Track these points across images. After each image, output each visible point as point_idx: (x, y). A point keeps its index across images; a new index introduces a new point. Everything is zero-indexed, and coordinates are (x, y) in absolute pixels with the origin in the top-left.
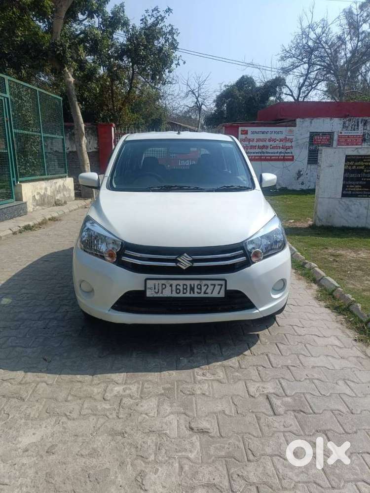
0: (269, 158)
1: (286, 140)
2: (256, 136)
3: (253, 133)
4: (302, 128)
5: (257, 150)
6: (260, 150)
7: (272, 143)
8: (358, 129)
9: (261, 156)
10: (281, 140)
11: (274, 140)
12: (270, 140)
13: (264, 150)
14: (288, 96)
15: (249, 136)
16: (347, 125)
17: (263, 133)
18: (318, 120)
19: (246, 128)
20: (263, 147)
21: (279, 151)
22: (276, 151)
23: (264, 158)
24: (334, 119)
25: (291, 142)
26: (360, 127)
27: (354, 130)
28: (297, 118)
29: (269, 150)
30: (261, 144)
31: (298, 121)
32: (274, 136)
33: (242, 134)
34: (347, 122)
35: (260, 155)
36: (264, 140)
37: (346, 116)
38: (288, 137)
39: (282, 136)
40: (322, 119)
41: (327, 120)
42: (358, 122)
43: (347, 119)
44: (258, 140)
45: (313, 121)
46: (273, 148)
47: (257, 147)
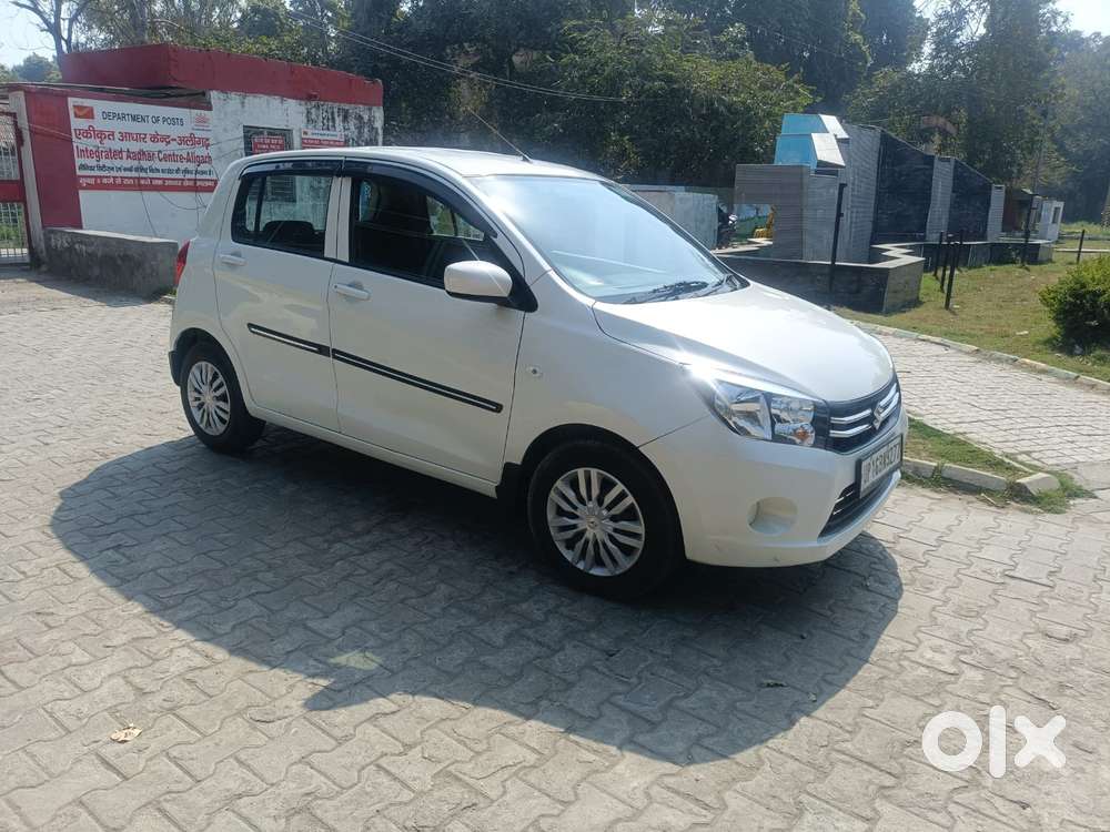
0: (160, 182)
1: (191, 140)
2: (118, 126)
3: (106, 116)
4: (226, 114)
5: (127, 163)
6: (135, 163)
7: (161, 146)
8: (334, 126)
9: (139, 178)
10: (182, 141)
11: (166, 139)
12: (155, 138)
13: (145, 164)
15: (99, 123)
16: (313, 117)
17: (134, 118)
18: (257, 100)
19: (87, 102)
20: (141, 155)
21: (183, 166)
22: (174, 166)
24: (290, 100)
25: (208, 146)
26: (337, 122)
27: (328, 129)
28: (212, 90)
29: (157, 164)
30: (134, 146)
31: (214, 95)
32: (163, 129)
33: (76, 116)
34: (313, 111)
35: (134, 174)
36: (140, 137)
37: (310, 98)
38: (198, 134)
39: (184, 131)
40: (265, 98)
41: (275, 101)
42: (333, 113)
43: (313, 103)
44: (125, 136)
45: (246, 101)
46: (167, 158)
47: (125, 154)
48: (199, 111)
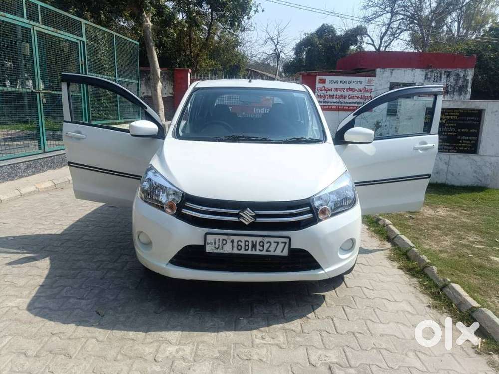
1: (365, 90)
2: (334, 86)
3: (331, 82)
4: (382, 78)
5: (335, 100)
6: (338, 100)
7: (351, 93)
8: (440, 80)
9: (339, 106)
10: (360, 90)
11: (353, 90)
12: (348, 90)
13: (342, 100)
14: (369, 45)
15: (327, 85)
16: (429, 76)
17: (341, 82)
18: (399, 71)
19: (324, 77)
20: (342, 96)
21: (358, 101)
22: (354, 101)
23: (342, 108)
24: (416, 70)
25: (371, 92)
26: (443, 78)
27: (436, 82)
28: (378, 68)
29: (347, 100)
30: (339, 93)
31: (378, 70)
32: (352, 86)
33: (319, 83)
34: (429, 74)
35: (337, 104)
36: (342, 90)
37: (428, 67)
38: (367, 87)
39: (361, 86)
40: (403, 70)
41: (409, 71)
42: (441, 74)
43: (430, 70)
44: (336, 90)
45: (393, 72)
46: (352, 97)
47: (335, 96)
48: (369, 78)
